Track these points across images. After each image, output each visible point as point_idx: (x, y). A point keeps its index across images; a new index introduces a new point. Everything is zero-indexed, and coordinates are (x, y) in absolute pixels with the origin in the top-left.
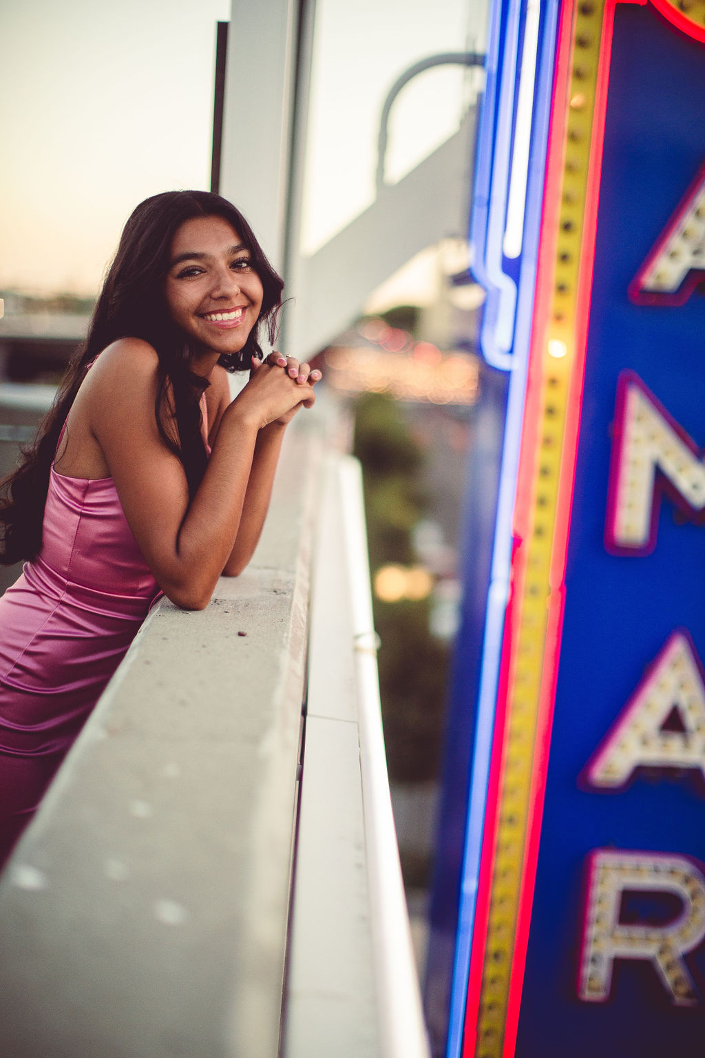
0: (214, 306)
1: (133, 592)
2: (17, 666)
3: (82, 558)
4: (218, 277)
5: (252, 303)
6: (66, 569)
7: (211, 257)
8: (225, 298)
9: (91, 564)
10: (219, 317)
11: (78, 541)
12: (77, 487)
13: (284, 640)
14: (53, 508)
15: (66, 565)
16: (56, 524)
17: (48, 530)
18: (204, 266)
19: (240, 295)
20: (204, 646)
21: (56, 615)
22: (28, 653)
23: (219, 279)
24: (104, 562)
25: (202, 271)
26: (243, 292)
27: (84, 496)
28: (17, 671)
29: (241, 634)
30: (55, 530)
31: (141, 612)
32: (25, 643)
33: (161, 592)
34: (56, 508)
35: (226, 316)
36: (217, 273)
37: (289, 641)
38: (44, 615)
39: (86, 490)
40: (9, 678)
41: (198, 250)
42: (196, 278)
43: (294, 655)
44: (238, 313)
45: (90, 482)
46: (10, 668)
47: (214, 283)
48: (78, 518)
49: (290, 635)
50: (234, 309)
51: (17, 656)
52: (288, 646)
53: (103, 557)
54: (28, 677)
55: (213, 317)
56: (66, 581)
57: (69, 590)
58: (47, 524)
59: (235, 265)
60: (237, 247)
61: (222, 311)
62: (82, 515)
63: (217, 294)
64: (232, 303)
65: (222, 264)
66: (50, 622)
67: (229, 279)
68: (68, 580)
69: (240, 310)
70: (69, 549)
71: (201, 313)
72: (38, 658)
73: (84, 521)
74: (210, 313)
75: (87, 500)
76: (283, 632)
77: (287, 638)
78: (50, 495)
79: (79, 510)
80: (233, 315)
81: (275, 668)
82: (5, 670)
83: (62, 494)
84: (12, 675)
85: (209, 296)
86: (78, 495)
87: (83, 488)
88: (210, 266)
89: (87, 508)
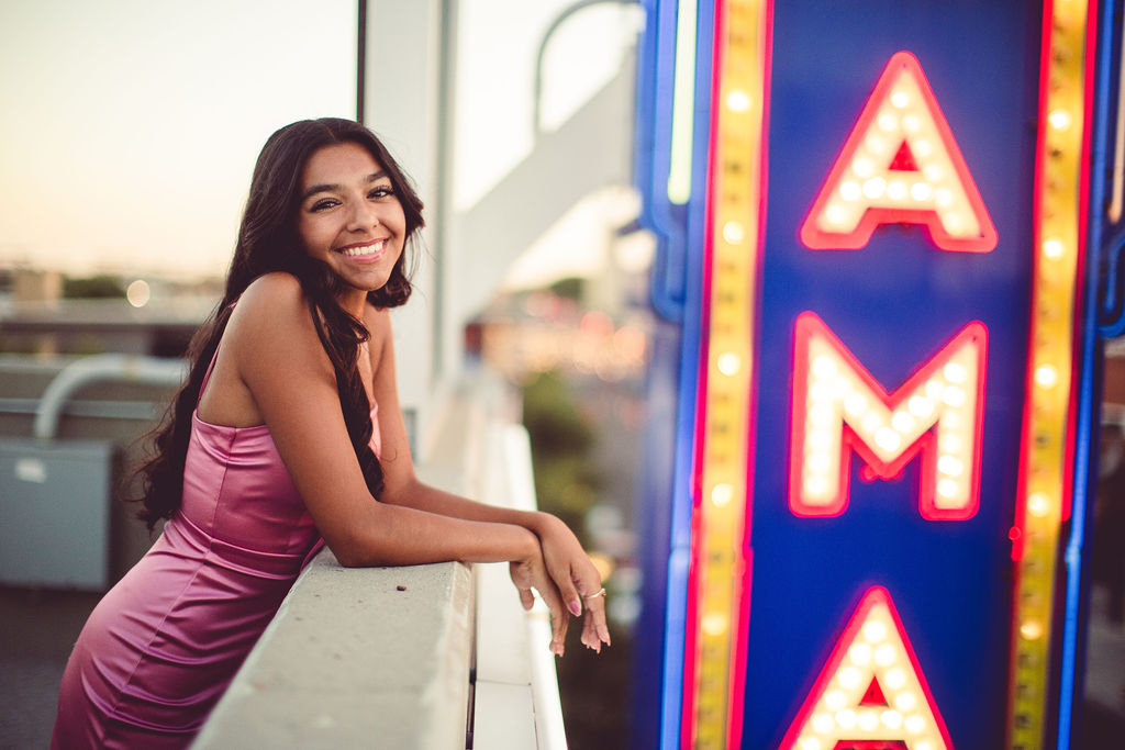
0: (350, 240)
1: (283, 549)
2: (159, 634)
3: (228, 513)
4: (354, 208)
5: (394, 234)
6: (210, 525)
7: (345, 188)
8: (361, 230)
9: (239, 519)
10: (358, 251)
11: (223, 495)
12: (224, 436)
13: (448, 593)
14: (195, 458)
15: (210, 521)
16: (199, 476)
17: (190, 483)
18: (338, 198)
19: (379, 226)
20: (360, 602)
21: (200, 576)
22: (170, 620)
23: (355, 211)
24: (253, 517)
25: (337, 203)
26: (383, 223)
27: (231, 446)
28: (159, 639)
29: (400, 589)
30: (199, 484)
31: (293, 570)
32: (167, 609)
33: (321, 541)
34: (199, 459)
35: (364, 250)
36: (353, 204)
37: (453, 594)
38: (186, 577)
39: (234, 439)
40: (152, 648)
41: (330, 181)
42: (330, 210)
43: (459, 608)
44: (379, 246)
45: (238, 430)
46: (153, 637)
47: (350, 214)
48: (224, 469)
49: (454, 588)
50: (373, 242)
51: (158, 623)
52: (452, 599)
53: (251, 511)
54: (171, 646)
55: (351, 251)
56: (210, 538)
57: (214, 548)
58: (189, 476)
59: (374, 195)
60: (374, 175)
61: (361, 245)
62: (228, 466)
63: (352, 227)
64: (370, 236)
65: (359, 195)
66: (194, 584)
67: (365, 210)
68: (213, 537)
69: (381, 243)
70: (215, 504)
71: (339, 248)
72: (183, 624)
73: (231, 473)
74: (348, 247)
75: (234, 451)
76: (446, 585)
77: (450, 591)
78: (192, 444)
79: (225, 461)
80: (372, 249)
81: (438, 620)
82: (147, 640)
83: (206, 444)
84: (154, 644)
85: (344, 228)
86: (224, 444)
87: (230, 436)
88: (345, 197)
89: (232, 458)
